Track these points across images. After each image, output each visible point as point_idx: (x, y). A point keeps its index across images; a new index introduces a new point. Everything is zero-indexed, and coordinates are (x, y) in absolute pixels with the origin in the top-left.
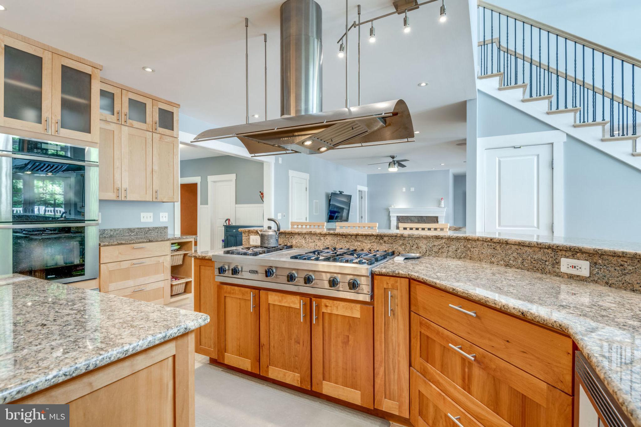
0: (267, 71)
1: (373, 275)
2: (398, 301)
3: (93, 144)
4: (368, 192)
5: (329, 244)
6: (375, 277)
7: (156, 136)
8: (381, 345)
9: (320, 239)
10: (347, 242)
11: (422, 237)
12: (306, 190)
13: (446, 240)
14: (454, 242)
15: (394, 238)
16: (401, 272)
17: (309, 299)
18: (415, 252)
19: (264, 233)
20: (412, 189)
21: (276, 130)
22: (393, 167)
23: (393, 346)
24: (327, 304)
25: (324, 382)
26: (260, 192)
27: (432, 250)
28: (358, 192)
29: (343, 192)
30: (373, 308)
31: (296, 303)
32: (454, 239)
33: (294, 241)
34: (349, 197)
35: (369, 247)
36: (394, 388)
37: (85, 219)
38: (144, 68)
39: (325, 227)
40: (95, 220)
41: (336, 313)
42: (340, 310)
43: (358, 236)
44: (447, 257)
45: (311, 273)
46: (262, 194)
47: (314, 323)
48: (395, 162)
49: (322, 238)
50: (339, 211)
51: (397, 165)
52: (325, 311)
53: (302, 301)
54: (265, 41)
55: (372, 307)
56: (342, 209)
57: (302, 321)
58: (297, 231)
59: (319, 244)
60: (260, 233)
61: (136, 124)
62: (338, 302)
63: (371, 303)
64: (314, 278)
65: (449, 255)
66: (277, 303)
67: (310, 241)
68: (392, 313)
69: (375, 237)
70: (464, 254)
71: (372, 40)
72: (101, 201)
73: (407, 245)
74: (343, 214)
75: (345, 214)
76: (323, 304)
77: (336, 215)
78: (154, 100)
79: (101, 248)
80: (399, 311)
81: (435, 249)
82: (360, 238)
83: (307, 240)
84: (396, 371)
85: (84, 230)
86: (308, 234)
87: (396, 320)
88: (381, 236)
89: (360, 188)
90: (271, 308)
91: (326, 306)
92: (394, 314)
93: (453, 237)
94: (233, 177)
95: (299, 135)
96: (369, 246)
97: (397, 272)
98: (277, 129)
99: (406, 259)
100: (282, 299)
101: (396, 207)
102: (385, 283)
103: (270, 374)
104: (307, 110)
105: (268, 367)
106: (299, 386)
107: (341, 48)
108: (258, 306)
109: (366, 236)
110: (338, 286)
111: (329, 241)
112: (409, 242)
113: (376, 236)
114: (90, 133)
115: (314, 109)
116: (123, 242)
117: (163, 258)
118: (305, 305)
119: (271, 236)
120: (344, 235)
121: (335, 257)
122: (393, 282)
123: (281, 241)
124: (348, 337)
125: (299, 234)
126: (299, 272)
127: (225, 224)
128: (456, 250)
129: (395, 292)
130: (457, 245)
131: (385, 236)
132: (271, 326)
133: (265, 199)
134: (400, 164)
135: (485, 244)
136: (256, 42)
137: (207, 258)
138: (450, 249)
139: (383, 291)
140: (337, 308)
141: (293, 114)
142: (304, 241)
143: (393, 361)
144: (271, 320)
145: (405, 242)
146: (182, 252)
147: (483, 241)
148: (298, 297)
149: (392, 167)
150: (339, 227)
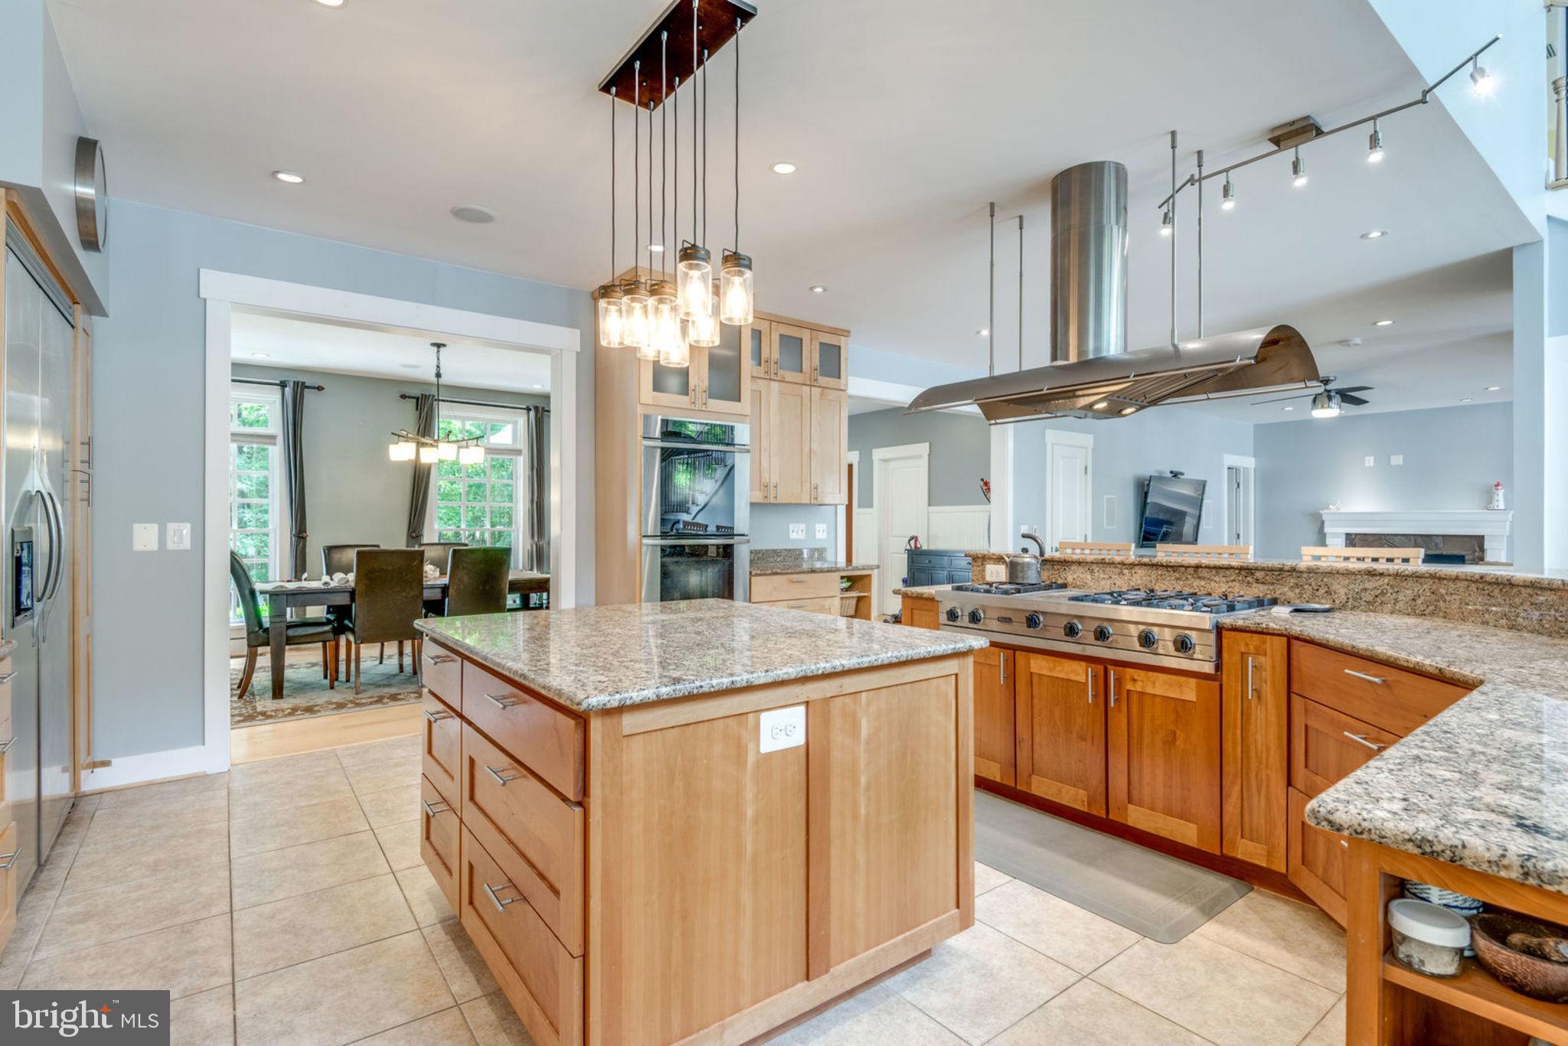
0: (1023, 278)
1: (1219, 630)
2: (1267, 674)
3: (742, 417)
4: (1255, 469)
5: (1139, 582)
6: (1224, 632)
7: (816, 391)
8: (1235, 749)
9: (1121, 573)
10: (1177, 579)
11: (1338, 573)
12: (1086, 473)
13: (1392, 578)
14: (1410, 583)
15: (1277, 573)
16: (1272, 625)
17: (1102, 667)
18: (1323, 601)
19: (1015, 559)
20: (1397, 460)
21: (1045, 392)
22: (1326, 405)
23: (1257, 753)
24: (1136, 677)
25: (1130, 807)
26: (982, 480)
27: (1361, 599)
28: (1226, 471)
29: (1182, 474)
30: (1221, 686)
31: (1079, 673)
32: (1408, 576)
33: (1070, 576)
34: (1202, 485)
35: (1224, 590)
36: (1259, 819)
37: (735, 533)
38: (812, 289)
39: (1132, 553)
40: (744, 535)
41: (1152, 692)
42: (1159, 686)
43: (1200, 570)
44: (1392, 613)
45: (1105, 624)
46: (986, 484)
47: (1112, 705)
48: (1332, 394)
49: (1126, 571)
50: (1173, 520)
51: (1338, 398)
52: (1132, 689)
53: (1090, 669)
54: (1021, 228)
55: (1217, 684)
56: (1182, 515)
57: (1090, 701)
58: (1075, 557)
59: (1118, 583)
60: (1007, 560)
61: (789, 376)
62: (1155, 674)
63: (1216, 676)
64: (1111, 631)
65: (1397, 608)
66: (1044, 672)
67: (1102, 576)
68: (1255, 693)
69: (1237, 571)
70: (1432, 608)
71: (1228, 205)
72: (752, 504)
73: (1306, 587)
74: (1183, 527)
75: (1188, 528)
76: (1128, 677)
77: (1164, 529)
78: (814, 329)
79: (752, 578)
80: (1267, 690)
81: (1368, 597)
82: (1204, 573)
83: (1097, 574)
84: (1263, 791)
85: (732, 550)
86: (1097, 563)
87: (1263, 708)
88: (1248, 569)
89: (1231, 460)
90: (1035, 679)
91: (1134, 680)
92: (1259, 697)
93: (1407, 572)
94: (923, 448)
95: (1084, 396)
96: (1224, 588)
97: (1264, 626)
98: (1048, 389)
99: (1297, 611)
100: (1055, 667)
101: (1343, 510)
102: (1242, 644)
103: (1033, 788)
104: (1098, 349)
105: (1030, 776)
106: (1086, 810)
107: (1167, 219)
108: (1012, 676)
109: (1218, 568)
110: (1155, 646)
111: (1140, 577)
112: (1309, 581)
113: (1237, 569)
114: (740, 401)
115: (1112, 346)
116: (779, 571)
117: (829, 600)
118: (1095, 677)
119: (1029, 564)
120: (1172, 567)
121: (1150, 599)
122: (1258, 643)
123: (1045, 575)
124: (1174, 733)
125: (1079, 563)
126: (1087, 621)
127: (908, 548)
128: (1414, 600)
129: (1262, 659)
130: (1416, 590)
131: (1257, 569)
132: (1036, 711)
133: (993, 494)
134: (1347, 397)
135: (1473, 587)
136: (1006, 229)
137: (925, 596)
138: (1401, 597)
139: (1239, 657)
140: (1154, 683)
141: (1073, 358)
142: (1089, 577)
143: (1257, 777)
144: (1036, 701)
145: (1302, 581)
146: (854, 594)
147: (1467, 580)
148: (1083, 664)
149: (1323, 407)
150: (1164, 552)
